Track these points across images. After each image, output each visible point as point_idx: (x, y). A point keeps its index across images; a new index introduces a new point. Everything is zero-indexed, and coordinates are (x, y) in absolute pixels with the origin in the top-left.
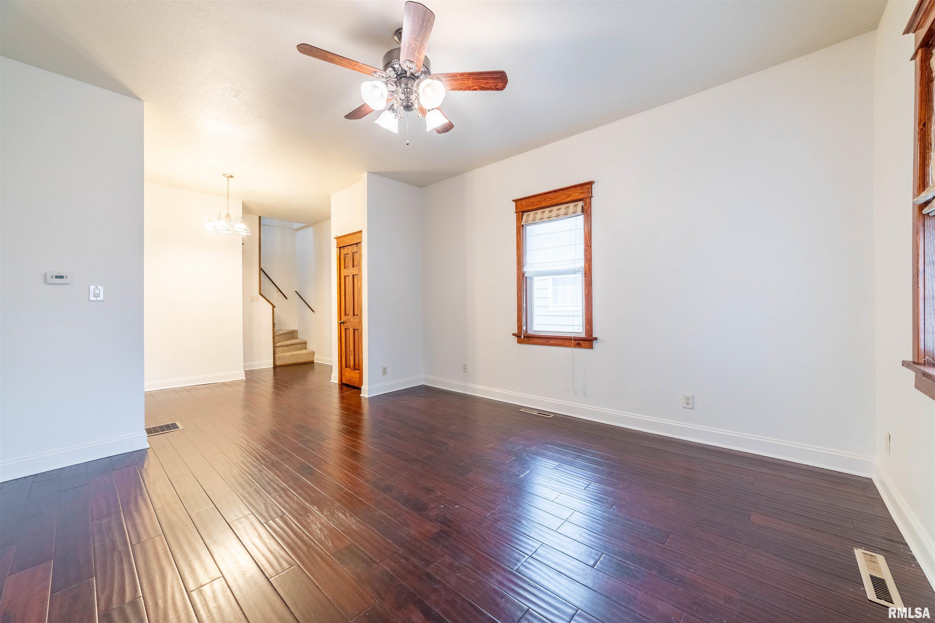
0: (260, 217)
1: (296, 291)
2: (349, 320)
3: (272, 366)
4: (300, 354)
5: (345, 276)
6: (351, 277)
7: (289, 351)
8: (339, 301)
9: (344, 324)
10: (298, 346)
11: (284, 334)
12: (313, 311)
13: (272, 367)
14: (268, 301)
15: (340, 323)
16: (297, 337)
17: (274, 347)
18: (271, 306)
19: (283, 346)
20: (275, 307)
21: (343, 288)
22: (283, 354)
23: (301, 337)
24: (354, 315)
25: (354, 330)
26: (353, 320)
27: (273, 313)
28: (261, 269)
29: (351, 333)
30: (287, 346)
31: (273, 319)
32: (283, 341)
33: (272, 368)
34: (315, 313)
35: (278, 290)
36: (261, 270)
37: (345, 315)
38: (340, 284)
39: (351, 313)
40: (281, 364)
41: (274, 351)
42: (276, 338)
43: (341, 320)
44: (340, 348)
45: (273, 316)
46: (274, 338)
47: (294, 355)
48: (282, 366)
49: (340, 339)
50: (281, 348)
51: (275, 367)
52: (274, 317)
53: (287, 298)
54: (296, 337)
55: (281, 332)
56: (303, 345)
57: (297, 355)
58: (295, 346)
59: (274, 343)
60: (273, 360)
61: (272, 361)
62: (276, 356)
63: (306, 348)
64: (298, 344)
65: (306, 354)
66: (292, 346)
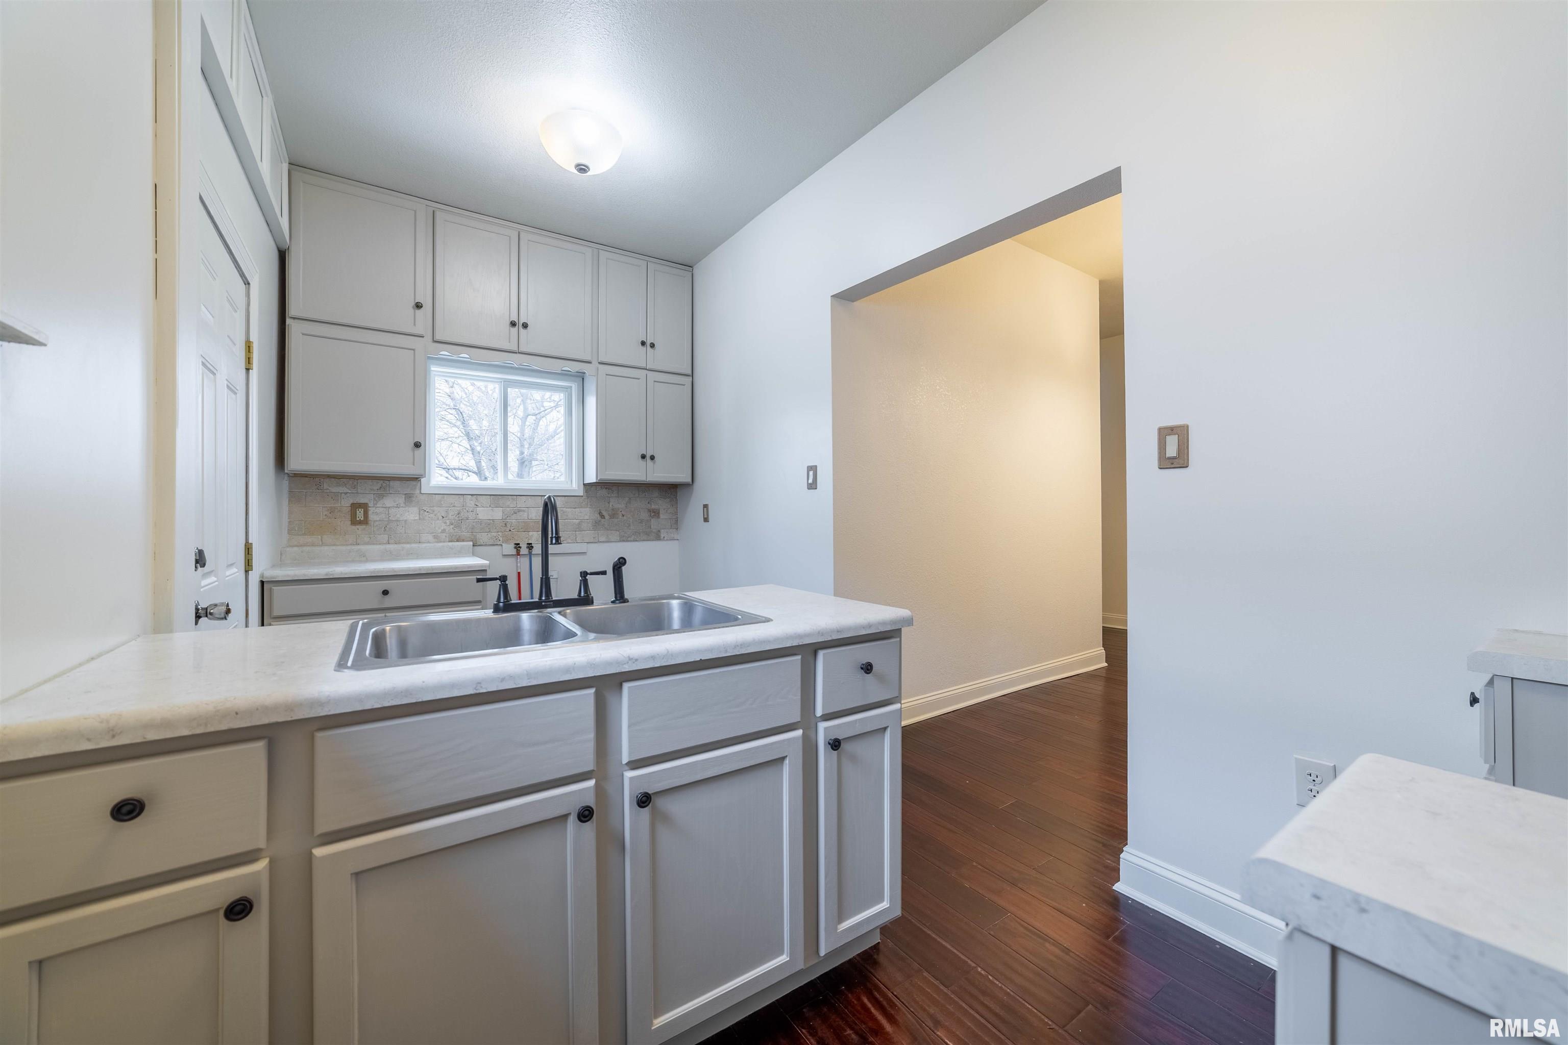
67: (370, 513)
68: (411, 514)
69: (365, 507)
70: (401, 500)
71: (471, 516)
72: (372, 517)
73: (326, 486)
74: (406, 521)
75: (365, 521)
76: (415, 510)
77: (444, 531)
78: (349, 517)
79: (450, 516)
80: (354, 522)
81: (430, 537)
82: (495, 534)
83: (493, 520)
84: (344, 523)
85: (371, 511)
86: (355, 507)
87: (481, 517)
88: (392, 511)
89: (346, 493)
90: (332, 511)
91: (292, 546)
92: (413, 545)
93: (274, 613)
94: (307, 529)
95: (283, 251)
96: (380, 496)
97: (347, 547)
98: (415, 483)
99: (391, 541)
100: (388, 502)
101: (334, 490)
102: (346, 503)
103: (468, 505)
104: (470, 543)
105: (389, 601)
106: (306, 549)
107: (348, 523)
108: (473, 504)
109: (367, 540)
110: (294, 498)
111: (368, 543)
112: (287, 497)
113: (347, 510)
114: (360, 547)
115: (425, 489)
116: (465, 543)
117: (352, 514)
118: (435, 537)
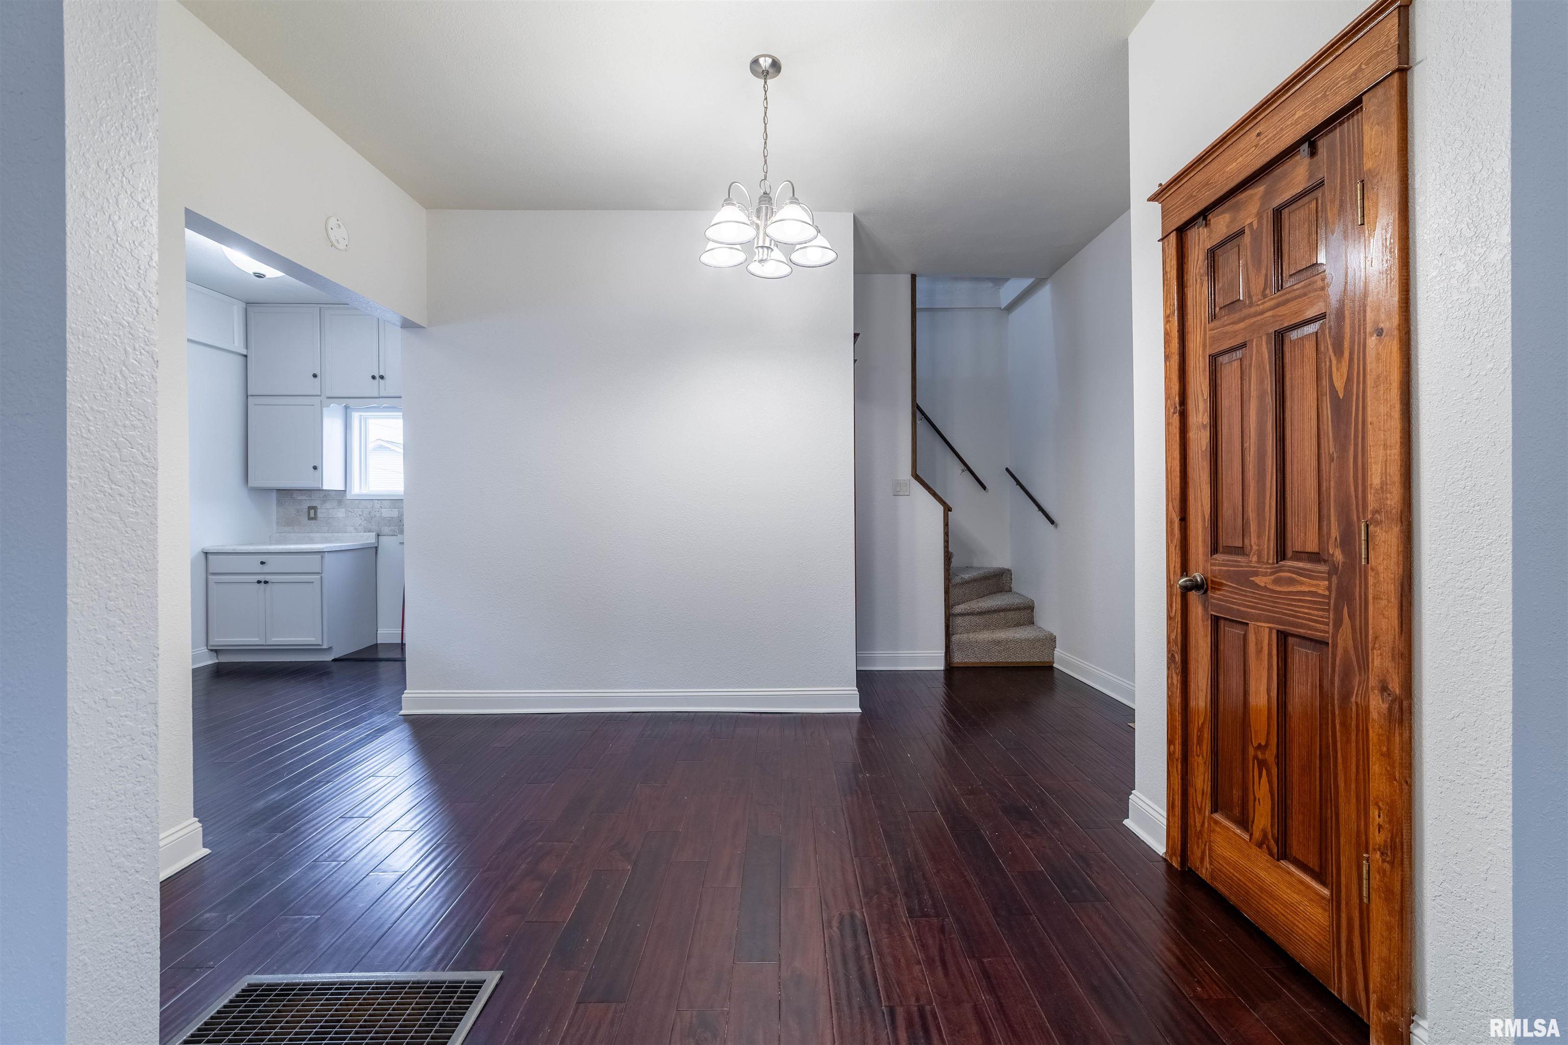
0: (914, 277)
1: (1007, 470)
2: (1244, 578)
3: (939, 666)
4: (1015, 641)
5: (1214, 359)
6: (1262, 351)
7: (986, 627)
8: (1178, 481)
9: (1206, 592)
10: (1011, 615)
11: (975, 580)
12: (1052, 522)
13: (942, 668)
14: (934, 494)
15: (1186, 590)
16: (1011, 588)
17: (949, 617)
18: (941, 508)
19: (972, 614)
20: (950, 510)
21: (1199, 416)
22: (971, 635)
23: (1023, 588)
24: (1281, 554)
25: (1283, 637)
26: (1277, 581)
27: (946, 525)
28: (917, 409)
29: (1259, 651)
30: (981, 613)
31: (946, 541)
32: (971, 600)
33: (943, 672)
34: (1056, 526)
35: (963, 467)
36: (917, 411)
37: (1215, 550)
38: (1183, 401)
39: (1269, 544)
40: (965, 663)
41: (947, 627)
42: (954, 592)
43: (1185, 569)
44: (1178, 700)
45: (946, 534)
46: (947, 592)
47: (998, 643)
48: (967, 669)
49: (1178, 658)
50: (967, 618)
51: (950, 669)
52: (948, 536)
53: (984, 488)
54: (1007, 588)
55: (966, 576)
56: (1023, 613)
57: (1007, 641)
58: (1002, 614)
59: (948, 606)
60: (944, 651)
61: (941, 653)
62: (955, 638)
63: (1031, 622)
64: (1010, 610)
65: (1033, 642)
66: (995, 616)
67: (318, 512)
68: (341, 513)
69: (315, 508)
70: (335, 504)
71: (378, 515)
72: (319, 515)
73: (295, 496)
74: (338, 518)
75: (315, 518)
76: (343, 510)
77: (360, 525)
78: (307, 515)
79: (364, 515)
80: (310, 518)
81: (351, 529)
82: (393, 528)
83: (392, 518)
84: (304, 519)
85: (319, 511)
86: (310, 508)
87: (384, 515)
88: (330, 511)
89: (305, 500)
90: (298, 511)
91: (277, 533)
92: (340, 534)
93: (211, 570)
94: (288, 523)
95: (246, 356)
96: (324, 502)
97: (304, 534)
98: (343, 492)
99: (330, 531)
100: (328, 505)
101: (299, 498)
102: (305, 506)
103: (376, 507)
104: (374, 534)
105: (266, 569)
106: (283, 534)
107: (307, 518)
108: (379, 505)
109: (317, 530)
110: (279, 503)
111: (317, 532)
112: (275, 502)
113: (306, 510)
114: (311, 535)
115: (348, 497)
116: (370, 533)
117: (309, 513)
118: (355, 529)
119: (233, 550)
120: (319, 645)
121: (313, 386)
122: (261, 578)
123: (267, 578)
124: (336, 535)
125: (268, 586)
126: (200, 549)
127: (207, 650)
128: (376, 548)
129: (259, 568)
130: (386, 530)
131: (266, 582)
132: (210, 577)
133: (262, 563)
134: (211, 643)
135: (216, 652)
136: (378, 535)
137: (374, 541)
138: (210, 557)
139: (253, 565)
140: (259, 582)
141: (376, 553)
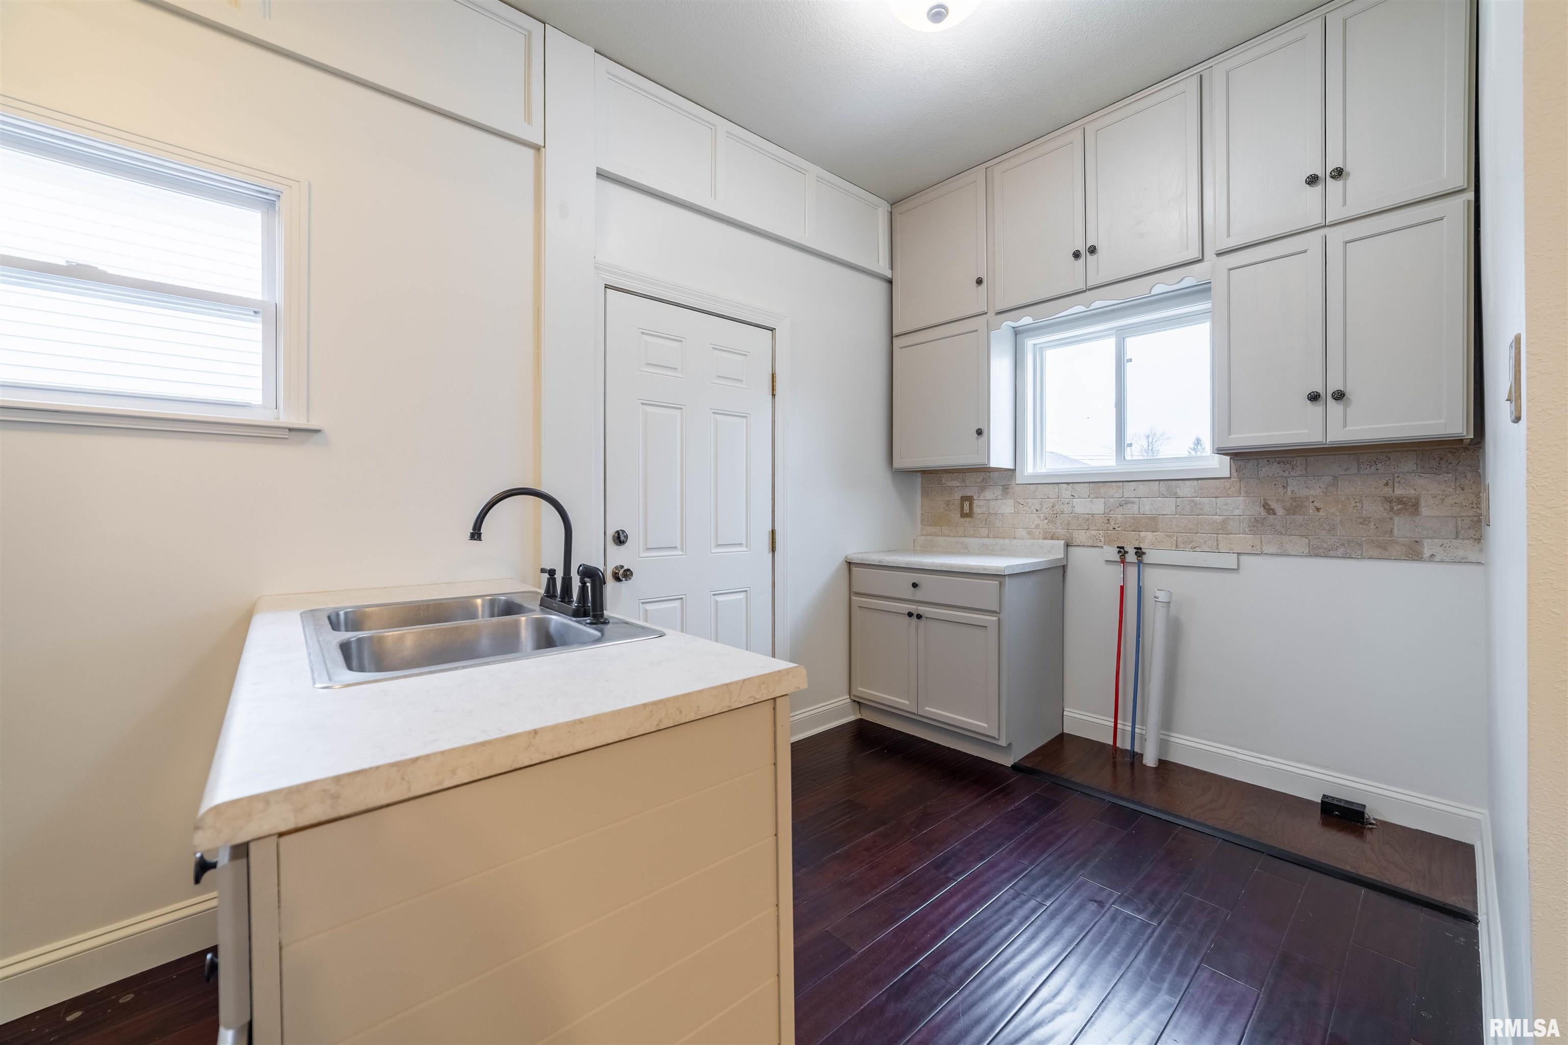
67: (975, 505)
68: (1006, 507)
69: (971, 499)
70: (998, 492)
71: (1067, 509)
72: (976, 510)
73: (944, 480)
74: (1003, 514)
75: (969, 515)
76: (1011, 501)
77: (1037, 526)
78: (959, 510)
79: (1045, 509)
80: (963, 515)
81: (1024, 533)
82: (1094, 533)
83: (1093, 515)
84: (956, 516)
85: (976, 503)
86: (964, 499)
87: (1078, 510)
88: (992, 503)
89: (957, 487)
90: (948, 503)
91: (922, 535)
92: (1006, 541)
93: (854, 589)
94: (932, 520)
95: (890, 282)
96: (983, 489)
97: (956, 539)
98: (1010, 473)
99: (991, 535)
100: (988, 494)
101: (949, 484)
102: (957, 496)
103: (1064, 496)
104: (1062, 542)
105: (919, 595)
106: (929, 538)
107: (959, 515)
108: (1069, 494)
109: (972, 532)
110: (925, 493)
111: (972, 536)
112: (919, 491)
113: (958, 503)
114: (965, 539)
115: (1019, 479)
116: (1056, 542)
117: (962, 507)
118: (1029, 533)
119: (879, 562)
120: (994, 738)
121: (975, 300)
122: (912, 608)
123: (922, 609)
124: (1000, 541)
125: (922, 622)
126: (844, 557)
127: (849, 700)
128: (1064, 568)
129: (909, 593)
130: (1081, 536)
131: (919, 617)
132: (853, 598)
133: (915, 585)
134: (854, 693)
135: (858, 703)
136: (1068, 546)
137: (1062, 556)
138: (855, 569)
139: (900, 585)
140: (910, 615)
141: (1063, 575)
